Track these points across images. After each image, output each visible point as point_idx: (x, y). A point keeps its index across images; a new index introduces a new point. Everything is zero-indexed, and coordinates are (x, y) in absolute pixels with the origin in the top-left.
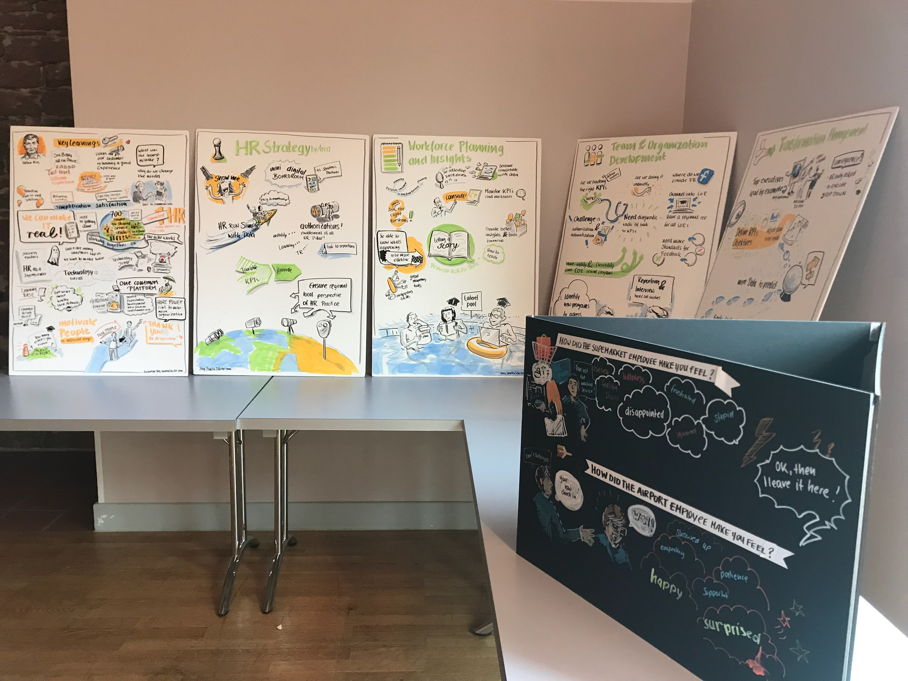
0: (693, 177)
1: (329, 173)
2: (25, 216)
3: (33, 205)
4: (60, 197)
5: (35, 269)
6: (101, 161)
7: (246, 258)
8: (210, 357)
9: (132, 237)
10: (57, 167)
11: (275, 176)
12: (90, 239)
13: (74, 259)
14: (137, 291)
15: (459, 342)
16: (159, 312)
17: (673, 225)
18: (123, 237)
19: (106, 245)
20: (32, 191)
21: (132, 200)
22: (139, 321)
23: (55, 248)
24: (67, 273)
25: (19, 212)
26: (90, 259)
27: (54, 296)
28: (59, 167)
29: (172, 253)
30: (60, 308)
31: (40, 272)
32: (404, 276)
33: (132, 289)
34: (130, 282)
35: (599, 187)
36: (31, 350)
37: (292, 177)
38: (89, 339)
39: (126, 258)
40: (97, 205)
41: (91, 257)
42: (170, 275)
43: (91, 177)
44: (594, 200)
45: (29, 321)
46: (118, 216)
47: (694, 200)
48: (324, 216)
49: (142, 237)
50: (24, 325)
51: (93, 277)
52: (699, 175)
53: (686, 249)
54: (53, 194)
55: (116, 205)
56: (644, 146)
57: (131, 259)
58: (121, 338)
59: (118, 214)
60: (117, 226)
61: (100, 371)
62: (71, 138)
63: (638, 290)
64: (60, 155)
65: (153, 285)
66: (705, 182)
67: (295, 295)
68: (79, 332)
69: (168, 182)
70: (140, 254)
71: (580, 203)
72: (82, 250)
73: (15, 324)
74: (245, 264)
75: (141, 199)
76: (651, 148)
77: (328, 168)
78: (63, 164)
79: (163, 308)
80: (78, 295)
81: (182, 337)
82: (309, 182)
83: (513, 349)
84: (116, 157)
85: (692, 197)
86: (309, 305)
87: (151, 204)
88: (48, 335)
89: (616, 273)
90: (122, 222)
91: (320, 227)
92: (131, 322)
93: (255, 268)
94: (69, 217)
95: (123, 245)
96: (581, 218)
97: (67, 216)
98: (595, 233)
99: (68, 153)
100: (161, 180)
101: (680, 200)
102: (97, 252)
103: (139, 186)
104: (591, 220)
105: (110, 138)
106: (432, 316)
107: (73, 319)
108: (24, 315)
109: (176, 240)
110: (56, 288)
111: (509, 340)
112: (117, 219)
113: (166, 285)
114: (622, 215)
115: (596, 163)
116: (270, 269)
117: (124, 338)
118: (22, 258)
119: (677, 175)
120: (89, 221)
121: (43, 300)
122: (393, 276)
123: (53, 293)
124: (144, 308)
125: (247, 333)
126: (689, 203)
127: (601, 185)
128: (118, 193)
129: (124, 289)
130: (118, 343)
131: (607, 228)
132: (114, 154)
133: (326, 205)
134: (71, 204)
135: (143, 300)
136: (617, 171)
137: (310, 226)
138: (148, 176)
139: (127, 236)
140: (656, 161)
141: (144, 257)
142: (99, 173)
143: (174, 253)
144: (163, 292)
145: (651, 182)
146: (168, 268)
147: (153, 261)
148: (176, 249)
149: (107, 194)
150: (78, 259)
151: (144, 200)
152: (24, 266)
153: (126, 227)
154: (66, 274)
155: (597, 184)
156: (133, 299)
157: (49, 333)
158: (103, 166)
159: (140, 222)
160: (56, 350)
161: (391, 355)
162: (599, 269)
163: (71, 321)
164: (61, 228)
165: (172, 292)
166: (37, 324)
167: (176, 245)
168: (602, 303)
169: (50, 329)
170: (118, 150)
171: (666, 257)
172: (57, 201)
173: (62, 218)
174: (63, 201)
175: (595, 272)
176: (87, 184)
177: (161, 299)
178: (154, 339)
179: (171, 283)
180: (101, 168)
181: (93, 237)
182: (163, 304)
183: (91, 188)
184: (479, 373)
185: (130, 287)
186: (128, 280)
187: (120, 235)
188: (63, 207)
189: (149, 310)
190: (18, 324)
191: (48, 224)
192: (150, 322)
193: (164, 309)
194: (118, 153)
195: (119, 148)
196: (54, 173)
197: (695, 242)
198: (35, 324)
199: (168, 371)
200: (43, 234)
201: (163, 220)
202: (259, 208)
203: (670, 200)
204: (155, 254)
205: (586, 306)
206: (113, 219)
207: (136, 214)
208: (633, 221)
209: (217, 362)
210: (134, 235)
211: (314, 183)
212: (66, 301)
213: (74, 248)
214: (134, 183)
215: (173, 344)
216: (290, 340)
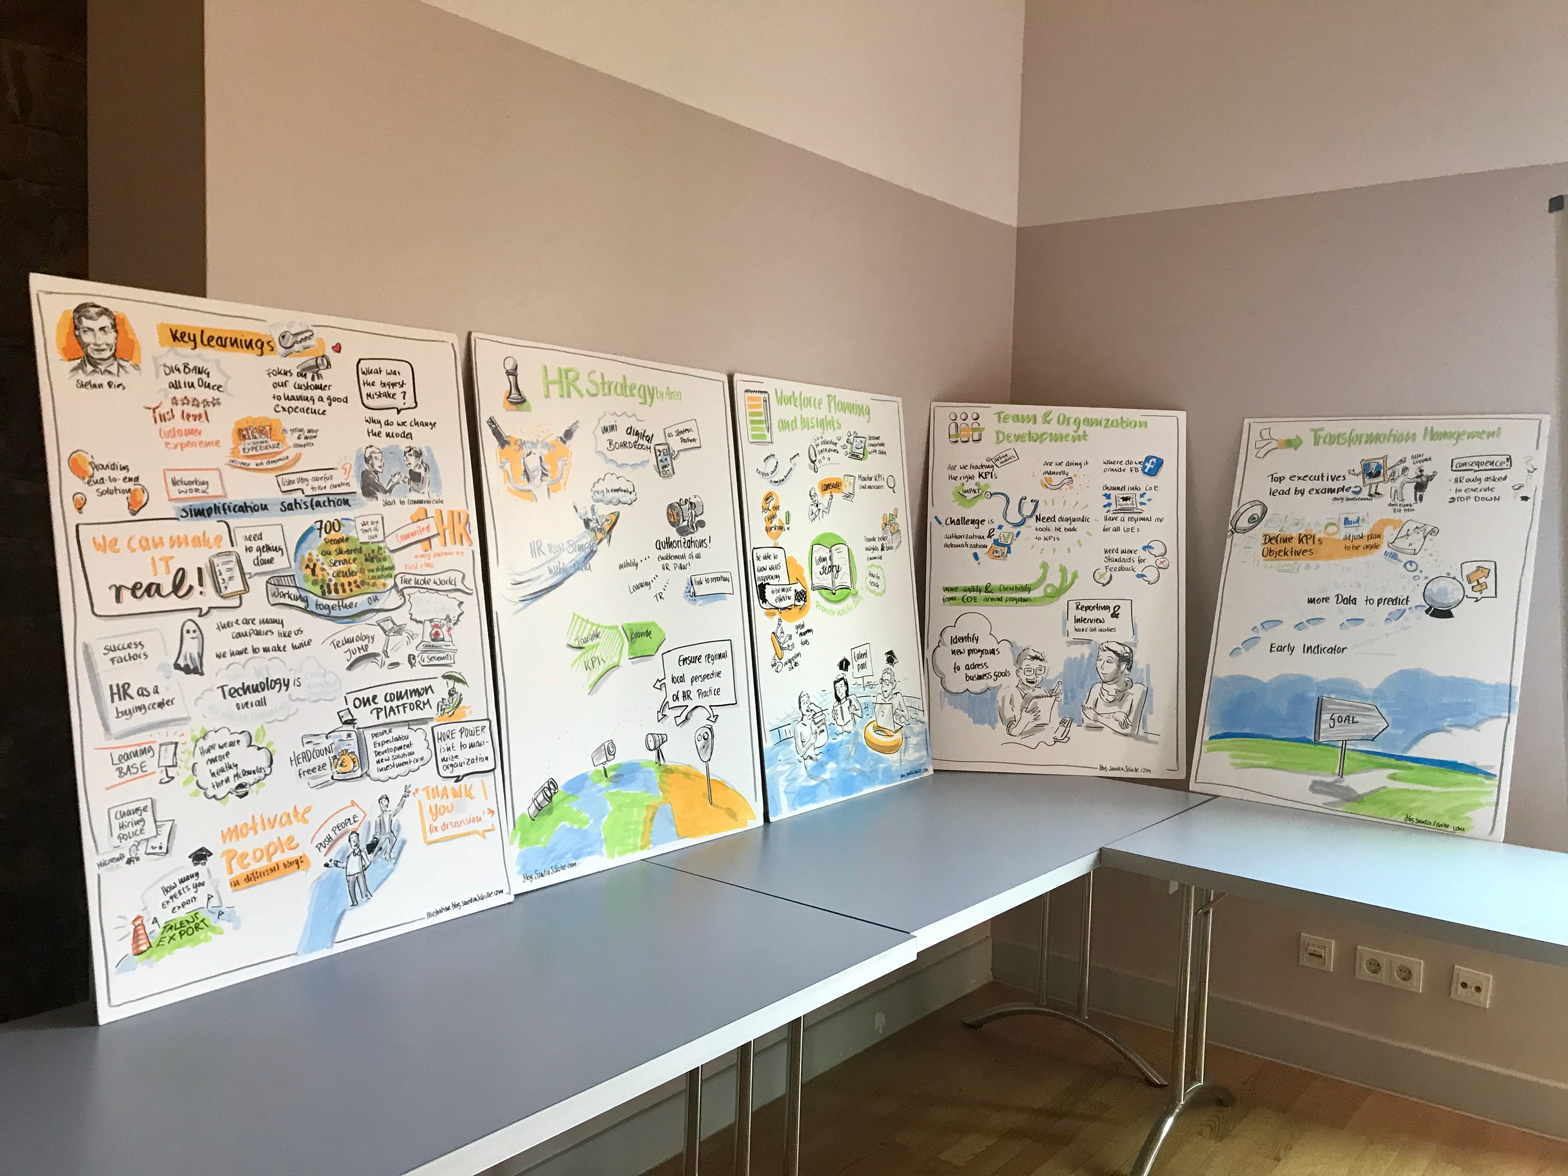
0: (1134, 465)
1: (683, 440)
2: (99, 540)
3: (119, 505)
4: (190, 483)
5: (142, 692)
6: (280, 391)
7: (581, 616)
8: (539, 845)
9: (368, 584)
10: (175, 401)
11: (610, 444)
12: (274, 595)
13: (240, 653)
14: (392, 718)
15: (857, 734)
16: (443, 760)
17: (1117, 529)
18: (350, 584)
19: (312, 608)
20: (113, 467)
21: (359, 491)
22: (403, 793)
23: (191, 626)
24: (227, 693)
25: (80, 527)
26: (279, 650)
27: (202, 760)
28: (180, 403)
29: (454, 616)
30: (221, 792)
31: (157, 699)
32: (789, 627)
33: (382, 714)
34: (375, 697)
35: (984, 475)
36: (155, 931)
37: (635, 446)
38: (297, 863)
39: (360, 638)
40: (282, 504)
41: (282, 642)
42: (455, 669)
43: (262, 431)
44: (976, 494)
45: (142, 848)
46: (333, 532)
47: (1142, 496)
48: (685, 523)
49: (390, 582)
50: (129, 861)
51: (290, 695)
52: (1143, 464)
53: (1141, 561)
54: (170, 475)
55: (327, 504)
56: (1050, 420)
57: (373, 638)
58: (369, 842)
59: (332, 526)
60: (333, 558)
61: (333, 942)
62: (202, 325)
63: (1077, 621)
64: (178, 370)
65: (424, 698)
66: (1153, 473)
67: (660, 684)
68: (271, 850)
69: (429, 449)
70: (390, 625)
71: (952, 498)
72: (258, 627)
73: (101, 865)
74: (581, 631)
75: (378, 491)
76: (1063, 423)
77: (682, 432)
78: (190, 393)
79: (449, 749)
80: (259, 749)
81: (493, 812)
82: (659, 458)
83: (908, 733)
84: (314, 383)
85: (1138, 493)
86: (681, 702)
87: (402, 503)
88: (197, 874)
89: (1036, 599)
90: (344, 546)
91: (683, 544)
92: (387, 798)
93: (597, 636)
94: (219, 539)
95: (350, 606)
96: (958, 520)
97: (211, 536)
98: (989, 542)
99: (200, 365)
100: (416, 444)
101: (1121, 496)
102: (294, 629)
103: (371, 456)
104: (978, 523)
105: (298, 334)
106: (826, 694)
107: (253, 817)
108: (125, 831)
109: (460, 586)
110: (204, 738)
111: (903, 719)
112: (332, 541)
113: (450, 695)
114: (1031, 516)
115: (971, 439)
116: (620, 635)
117: (377, 842)
118: (102, 661)
119: (1109, 462)
120: (268, 548)
121: (173, 778)
122: (777, 630)
123: (198, 751)
124: (412, 758)
125: (596, 778)
126: (1134, 499)
127: (987, 471)
128: (329, 473)
129: (364, 716)
130: (364, 856)
131: (1009, 535)
132: (309, 375)
133: (686, 503)
134: (219, 502)
135: (406, 738)
136: (1011, 453)
137: (669, 544)
138: (388, 435)
139: (358, 583)
140: (1074, 441)
141: (398, 630)
142: (278, 420)
143: (459, 616)
144: (446, 711)
145: (1072, 471)
146: (450, 654)
147: (418, 640)
148: (462, 607)
149: (304, 475)
150: (250, 650)
151: (386, 492)
152: (111, 687)
153: (355, 560)
154: (225, 697)
155: (978, 470)
156: (385, 737)
157: (199, 868)
158: (287, 404)
159: (381, 545)
160: (221, 913)
161: (788, 776)
162: (1006, 595)
163: (250, 824)
164: (200, 570)
165: (464, 707)
166: (164, 850)
167: (460, 596)
168: (1021, 644)
169: (200, 856)
170: (317, 366)
171: (1114, 573)
172: (183, 495)
173: (200, 541)
174: (197, 494)
175: (1000, 599)
176: (253, 448)
177: (444, 729)
178: (439, 829)
179: (459, 687)
180: (284, 409)
181: (281, 589)
182: (447, 740)
183: (265, 461)
184: (882, 783)
185: (377, 709)
186: (369, 694)
187: (342, 580)
188: (199, 513)
189: (422, 759)
190: (112, 860)
191: (166, 560)
192: (426, 789)
193: (452, 753)
194: (317, 373)
195: (319, 362)
196: (167, 417)
197: (1153, 552)
198: (157, 850)
199: (476, 900)
200: (154, 588)
201: (429, 539)
202: (593, 509)
203: (1105, 495)
204: (420, 622)
205: (993, 652)
206: (322, 541)
207: (372, 527)
208: (1050, 524)
209: (552, 856)
210: (373, 578)
211: (666, 459)
212: (233, 771)
213: (237, 622)
214: (359, 450)
215: (478, 832)
216: (660, 777)
